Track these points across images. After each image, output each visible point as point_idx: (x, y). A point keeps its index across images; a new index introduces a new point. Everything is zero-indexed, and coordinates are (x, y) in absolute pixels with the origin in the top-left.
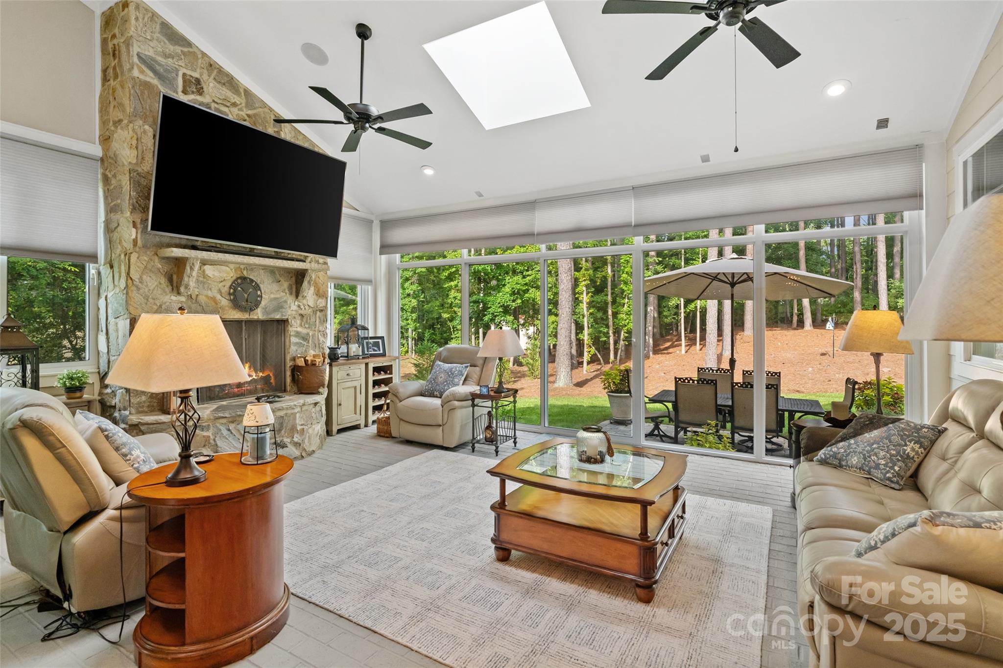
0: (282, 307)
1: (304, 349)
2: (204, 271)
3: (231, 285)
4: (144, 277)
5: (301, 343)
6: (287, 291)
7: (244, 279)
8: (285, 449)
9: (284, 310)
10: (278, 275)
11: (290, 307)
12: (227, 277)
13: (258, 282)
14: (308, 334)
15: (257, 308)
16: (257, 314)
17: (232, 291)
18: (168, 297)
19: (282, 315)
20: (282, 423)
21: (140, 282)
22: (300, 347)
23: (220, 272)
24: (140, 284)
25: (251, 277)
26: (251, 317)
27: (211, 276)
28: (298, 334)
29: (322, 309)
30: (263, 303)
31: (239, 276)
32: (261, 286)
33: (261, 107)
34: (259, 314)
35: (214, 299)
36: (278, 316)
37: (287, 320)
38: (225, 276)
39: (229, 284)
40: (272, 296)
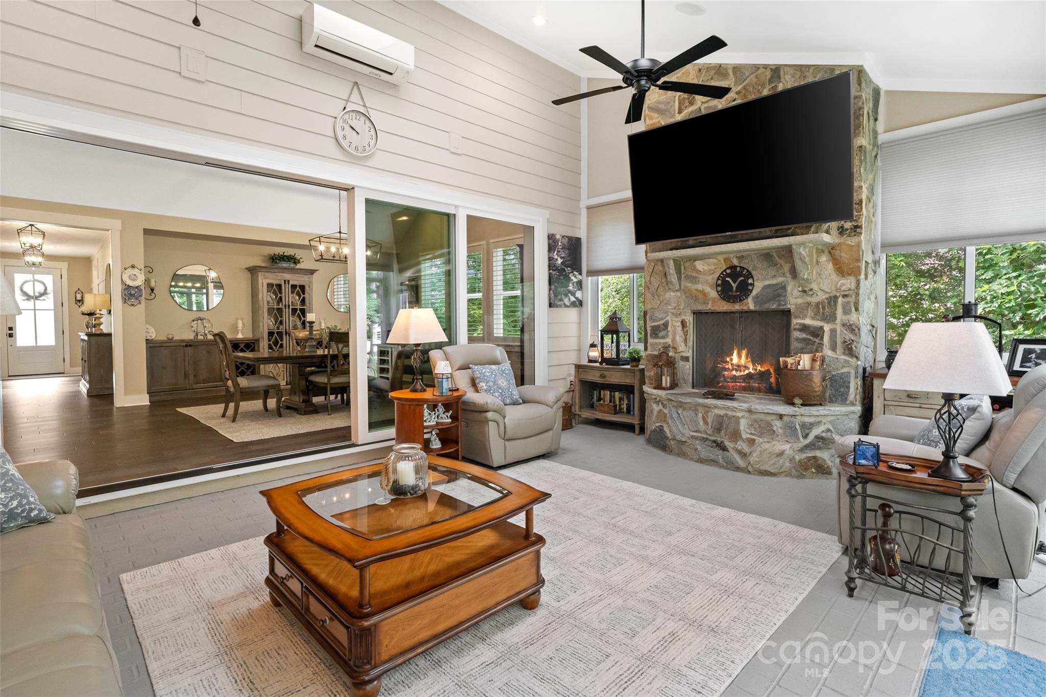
0: (779, 296)
1: (814, 347)
2: (695, 267)
3: (719, 276)
4: (652, 279)
5: (810, 339)
6: (788, 275)
7: (733, 268)
8: (725, 452)
9: (782, 298)
10: (777, 258)
11: (792, 294)
12: (715, 269)
13: (750, 269)
14: (821, 328)
15: (746, 298)
16: (748, 303)
17: (719, 282)
18: (668, 293)
19: (779, 305)
20: (722, 423)
21: (650, 283)
22: (808, 344)
23: (709, 265)
24: (649, 285)
25: (741, 265)
26: (742, 308)
27: (702, 270)
28: (804, 328)
29: (846, 293)
30: (754, 293)
31: (729, 266)
32: (754, 273)
33: (752, 73)
34: (750, 304)
35: (703, 293)
36: (774, 306)
37: (789, 311)
38: (713, 268)
39: (716, 275)
40: (767, 283)
